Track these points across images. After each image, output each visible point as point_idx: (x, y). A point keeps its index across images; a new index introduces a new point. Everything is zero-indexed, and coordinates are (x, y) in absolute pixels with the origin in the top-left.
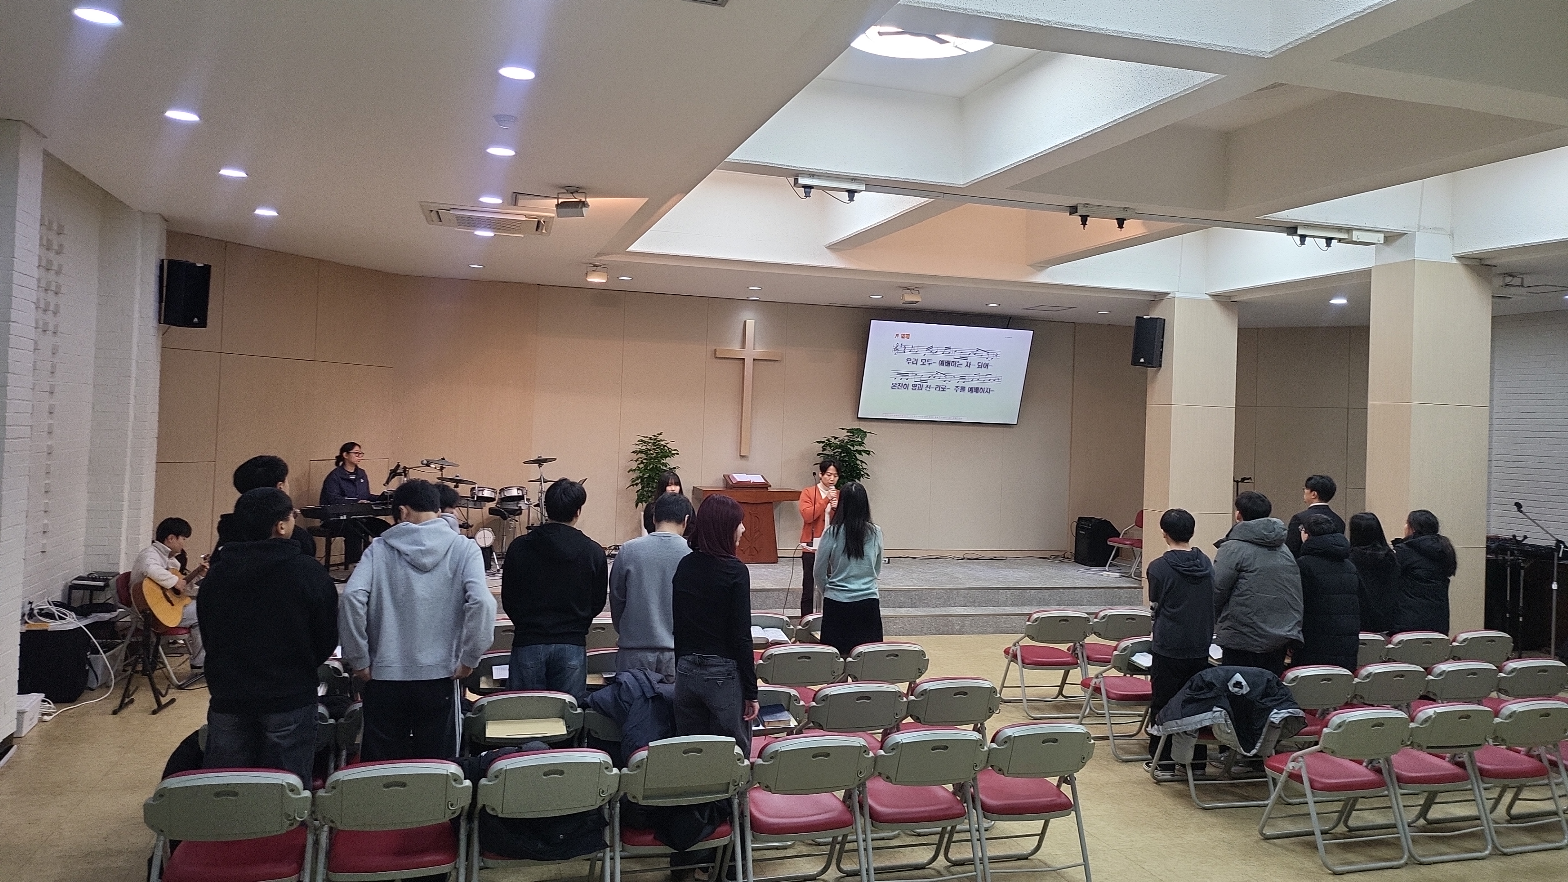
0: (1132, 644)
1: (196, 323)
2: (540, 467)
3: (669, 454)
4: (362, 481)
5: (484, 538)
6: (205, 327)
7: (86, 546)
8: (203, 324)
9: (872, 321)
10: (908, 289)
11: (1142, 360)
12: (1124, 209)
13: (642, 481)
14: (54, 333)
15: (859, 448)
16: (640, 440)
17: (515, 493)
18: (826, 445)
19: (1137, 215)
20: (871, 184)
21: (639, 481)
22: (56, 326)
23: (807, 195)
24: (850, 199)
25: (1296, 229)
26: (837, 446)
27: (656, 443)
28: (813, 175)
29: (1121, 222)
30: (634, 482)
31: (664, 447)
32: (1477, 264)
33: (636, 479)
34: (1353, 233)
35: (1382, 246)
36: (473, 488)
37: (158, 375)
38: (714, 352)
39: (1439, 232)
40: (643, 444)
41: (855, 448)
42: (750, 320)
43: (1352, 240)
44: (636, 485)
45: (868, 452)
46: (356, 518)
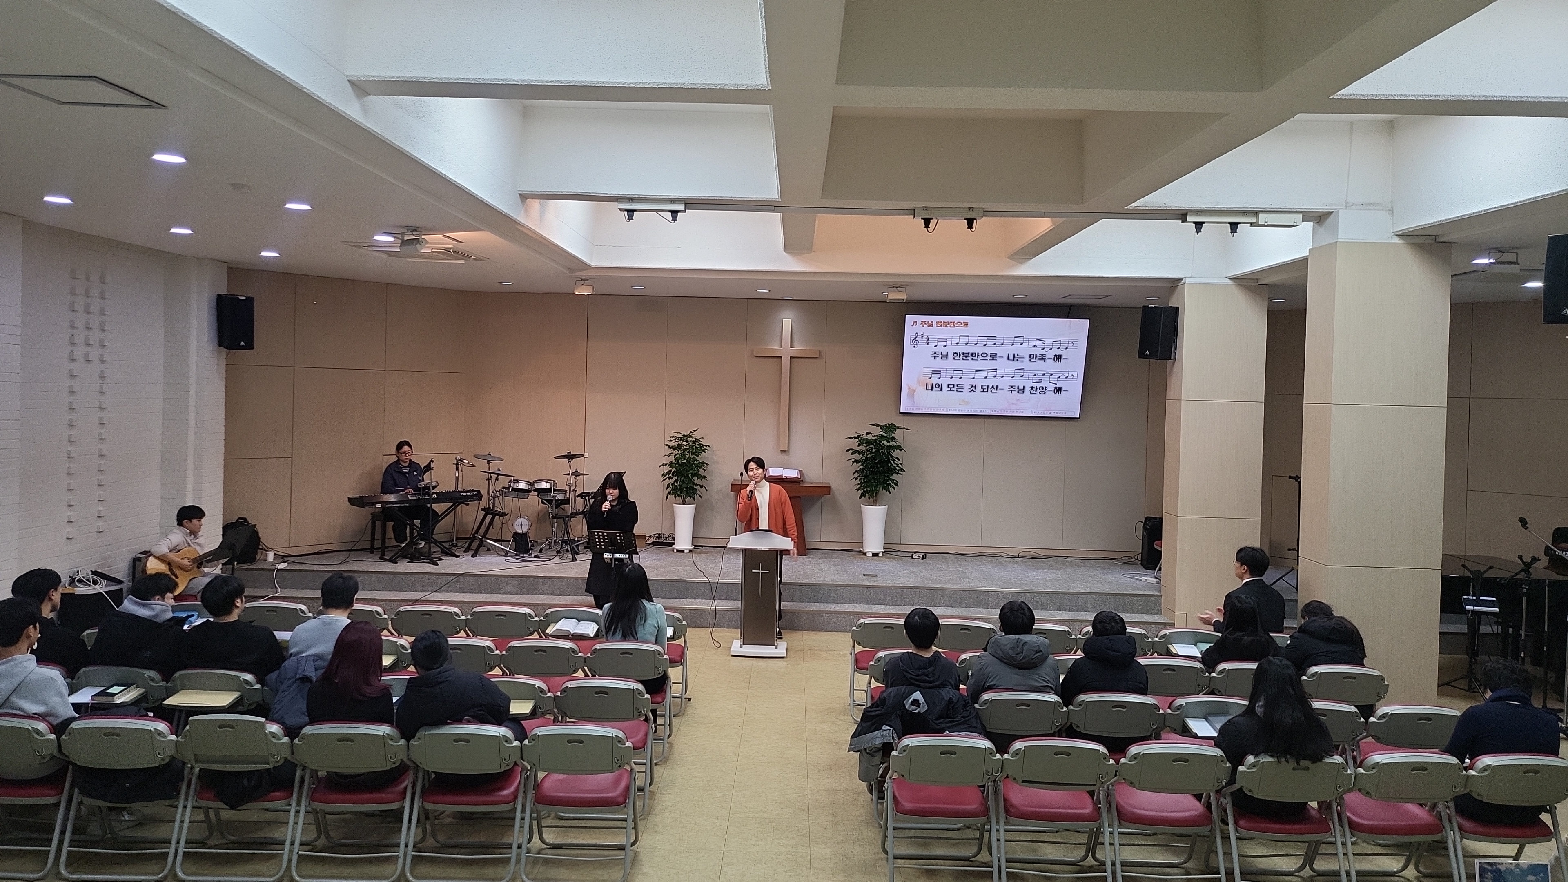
1: (242, 346)
5: (521, 525)
6: (253, 349)
7: (161, 527)
8: (250, 345)
9: (909, 316)
10: (894, 287)
11: (1147, 352)
12: (971, 209)
13: (673, 475)
14: (103, 361)
15: (892, 443)
16: (673, 437)
17: (544, 485)
18: (859, 441)
19: (986, 213)
20: (690, 204)
21: (671, 475)
22: (101, 355)
23: (630, 218)
24: (674, 219)
25: (1183, 216)
26: (869, 442)
27: (690, 439)
28: (631, 200)
29: (970, 223)
30: (667, 476)
31: (697, 443)
32: (1431, 241)
33: (668, 473)
34: (1260, 215)
35: (1316, 225)
36: (511, 481)
37: (223, 389)
38: (752, 352)
39: (1375, 208)
40: (677, 440)
41: (888, 444)
42: (787, 321)
43: (1260, 223)
44: (669, 478)
45: (900, 448)
46: (391, 507)
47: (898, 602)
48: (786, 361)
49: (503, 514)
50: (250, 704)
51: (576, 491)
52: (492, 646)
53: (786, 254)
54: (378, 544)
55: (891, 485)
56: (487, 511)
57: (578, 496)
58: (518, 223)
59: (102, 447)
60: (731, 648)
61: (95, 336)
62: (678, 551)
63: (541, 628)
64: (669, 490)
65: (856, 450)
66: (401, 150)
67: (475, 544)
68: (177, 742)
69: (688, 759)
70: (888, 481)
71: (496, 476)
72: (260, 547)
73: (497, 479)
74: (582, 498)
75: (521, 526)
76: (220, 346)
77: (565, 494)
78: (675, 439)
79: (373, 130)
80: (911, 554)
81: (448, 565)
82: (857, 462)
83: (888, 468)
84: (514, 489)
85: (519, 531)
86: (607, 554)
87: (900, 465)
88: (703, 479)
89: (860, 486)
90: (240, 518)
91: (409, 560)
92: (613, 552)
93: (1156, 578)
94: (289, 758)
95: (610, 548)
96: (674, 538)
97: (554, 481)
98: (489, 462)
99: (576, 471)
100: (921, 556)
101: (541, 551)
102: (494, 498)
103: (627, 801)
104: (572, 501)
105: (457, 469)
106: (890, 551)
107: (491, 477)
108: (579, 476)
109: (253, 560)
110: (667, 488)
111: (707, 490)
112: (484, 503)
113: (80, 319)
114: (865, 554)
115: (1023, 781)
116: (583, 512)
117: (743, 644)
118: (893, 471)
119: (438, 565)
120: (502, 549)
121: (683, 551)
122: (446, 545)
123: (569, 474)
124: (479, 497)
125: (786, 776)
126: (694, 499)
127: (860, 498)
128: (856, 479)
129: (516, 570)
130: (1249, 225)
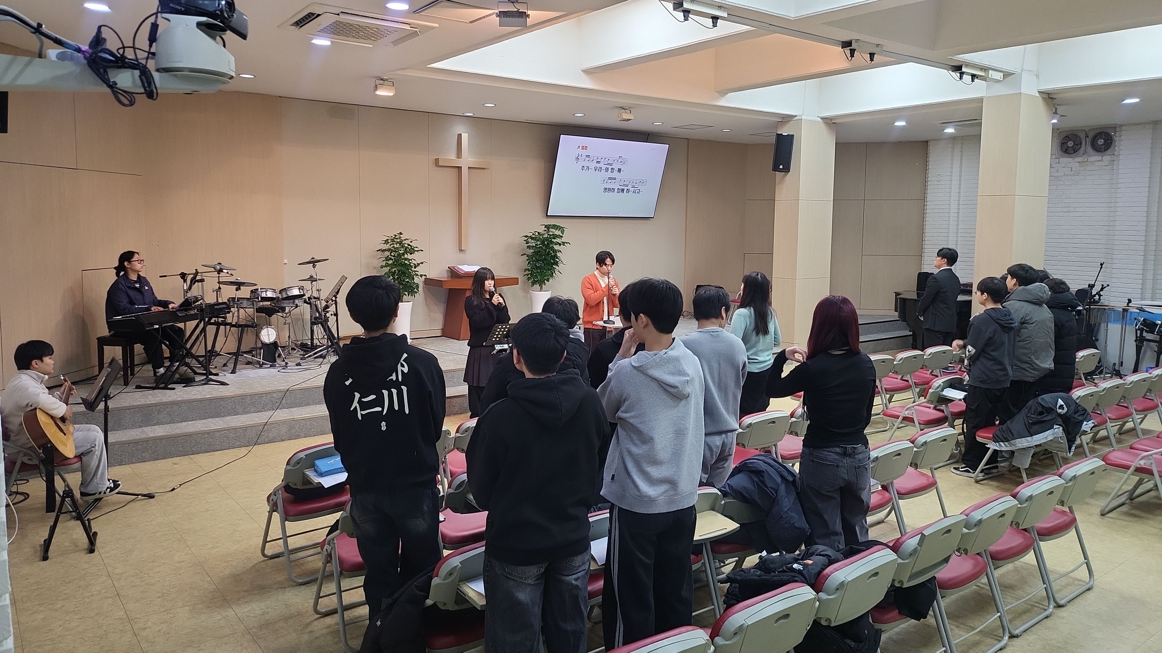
0: (942, 383)
2: (311, 267)
3: (412, 251)
4: (146, 288)
5: (269, 335)
8: (5, 128)
9: (561, 135)
10: (623, 109)
11: (781, 167)
15: (556, 240)
25: (955, 67)
32: (1047, 97)
36: (256, 289)
38: (436, 161)
39: (1031, 73)
41: (553, 240)
42: (465, 135)
45: (564, 244)
46: (166, 326)
48: (465, 171)
71: (238, 286)
73: (239, 289)
78: (384, 242)
85: (266, 341)
87: (561, 258)
89: (530, 275)
98: (220, 272)
99: (311, 276)
108: (315, 281)
118: (556, 262)
126: (412, 297)
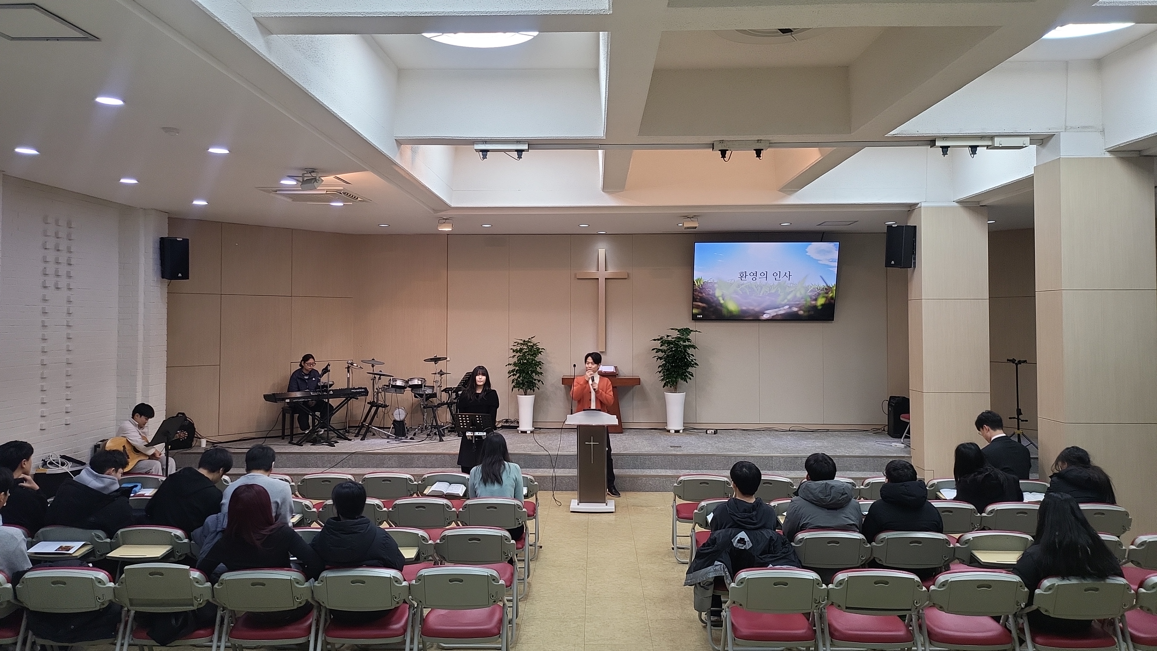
1: (180, 277)
2: (435, 364)
3: (538, 351)
4: (314, 379)
6: (188, 279)
8: (186, 276)
9: (696, 243)
10: (688, 218)
11: (893, 262)
12: (759, 141)
13: (516, 372)
14: (70, 289)
15: (687, 343)
16: (516, 342)
17: (416, 382)
18: (662, 342)
19: (771, 144)
20: (534, 144)
21: (515, 373)
22: (69, 285)
23: (485, 157)
24: (520, 157)
25: (932, 142)
26: (669, 343)
27: (529, 344)
28: (485, 142)
29: (758, 152)
30: (512, 374)
31: (535, 347)
32: (1137, 156)
33: (513, 371)
34: (995, 139)
35: (1039, 147)
36: (390, 379)
37: (165, 311)
38: (576, 275)
39: (1089, 130)
40: (519, 345)
41: (684, 344)
42: (602, 251)
43: (995, 146)
44: (513, 375)
45: (694, 347)
46: (297, 402)
47: (700, 467)
48: (602, 282)
49: (385, 406)
50: (180, 556)
51: (441, 386)
52: (381, 504)
53: (603, 193)
54: (287, 432)
55: (687, 376)
56: (372, 404)
57: (442, 391)
58: (395, 164)
59: (68, 357)
60: (570, 506)
61: (63, 269)
62: (522, 432)
63: (419, 490)
64: (514, 384)
65: (659, 349)
66: (300, 86)
67: (363, 431)
68: (114, 589)
69: (546, 595)
70: (685, 373)
71: (379, 376)
72: (195, 436)
73: (380, 379)
74: (446, 392)
75: (399, 415)
76: (163, 277)
77: (433, 389)
78: (518, 344)
79: (276, 65)
80: (705, 431)
81: (342, 446)
82: (661, 358)
83: (685, 363)
84: (393, 386)
85: (398, 419)
86: (469, 432)
87: (694, 361)
88: (540, 375)
89: (663, 377)
90: (179, 413)
91: (312, 444)
92: (473, 431)
93: (902, 443)
94: (211, 600)
95: (471, 427)
96: (518, 422)
97: (424, 379)
98: (373, 366)
99: (441, 371)
100: (713, 431)
101: (415, 435)
102: (377, 394)
103: (501, 633)
104: (438, 395)
105: (348, 371)
106: (688, 429)
107: (375, 377)
108: (443, 374)
109: (190, 446)
110: (512, 383)
111: (543, 384)
112: (370, 398)
113: (51, 256)
114: (669, 431)
115: (847, 608)
116: (447, 403)
117: (580, 502)
118: (689, 364)
119: (335, 446)
120: (385, 433)
121: (525, 432)
122: (341, 431)
123: (436, 374)
124: (366, 392)
125: (628, 608)
126: (534, 391)
127: (664, 387)
128: (660, 372)
129: (396, 449)
130: (986, 148)
